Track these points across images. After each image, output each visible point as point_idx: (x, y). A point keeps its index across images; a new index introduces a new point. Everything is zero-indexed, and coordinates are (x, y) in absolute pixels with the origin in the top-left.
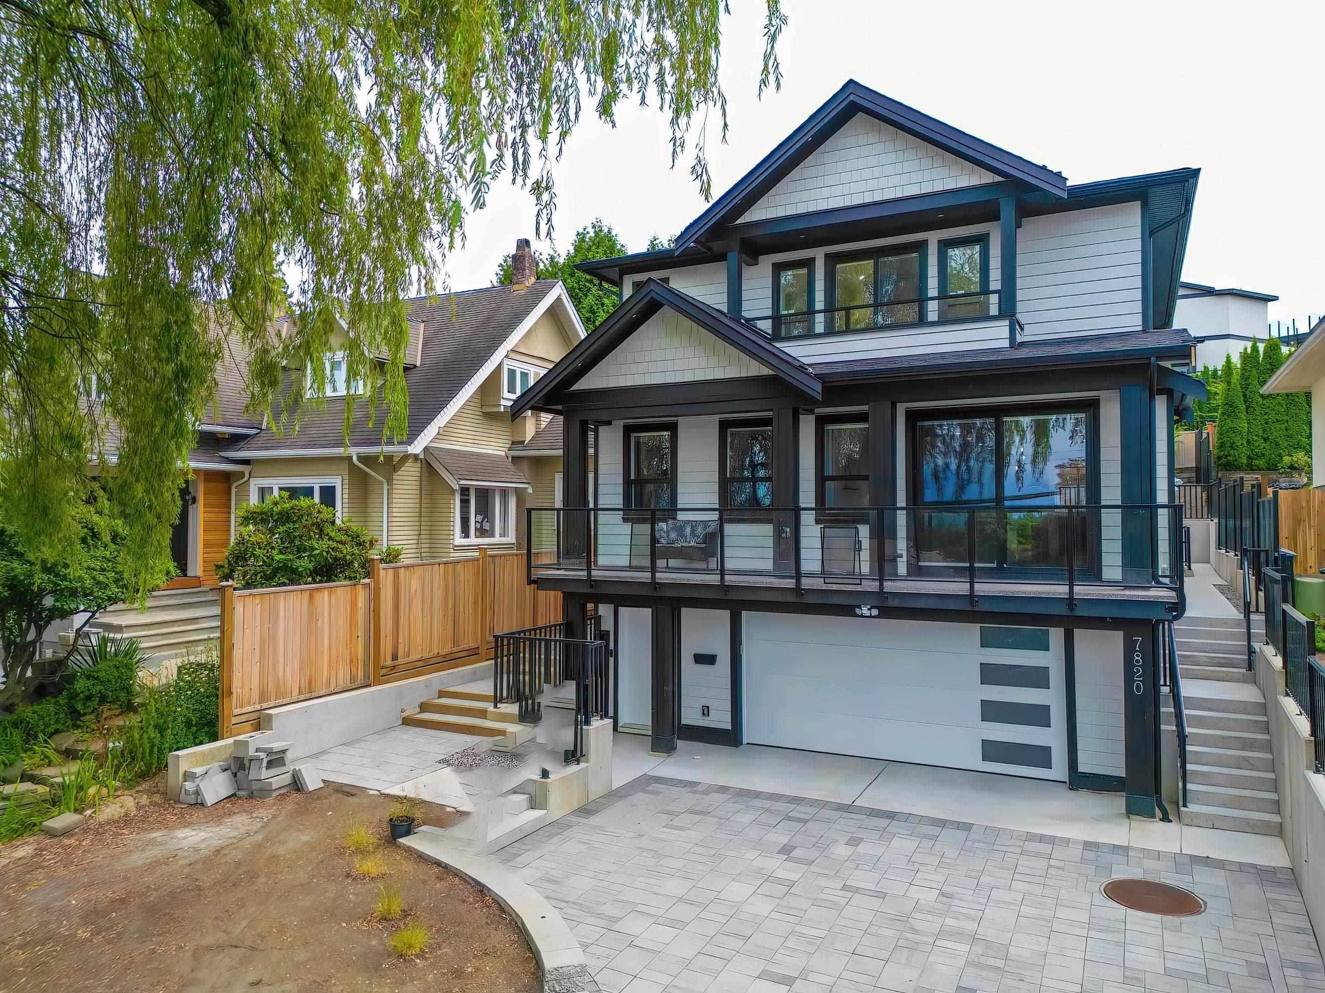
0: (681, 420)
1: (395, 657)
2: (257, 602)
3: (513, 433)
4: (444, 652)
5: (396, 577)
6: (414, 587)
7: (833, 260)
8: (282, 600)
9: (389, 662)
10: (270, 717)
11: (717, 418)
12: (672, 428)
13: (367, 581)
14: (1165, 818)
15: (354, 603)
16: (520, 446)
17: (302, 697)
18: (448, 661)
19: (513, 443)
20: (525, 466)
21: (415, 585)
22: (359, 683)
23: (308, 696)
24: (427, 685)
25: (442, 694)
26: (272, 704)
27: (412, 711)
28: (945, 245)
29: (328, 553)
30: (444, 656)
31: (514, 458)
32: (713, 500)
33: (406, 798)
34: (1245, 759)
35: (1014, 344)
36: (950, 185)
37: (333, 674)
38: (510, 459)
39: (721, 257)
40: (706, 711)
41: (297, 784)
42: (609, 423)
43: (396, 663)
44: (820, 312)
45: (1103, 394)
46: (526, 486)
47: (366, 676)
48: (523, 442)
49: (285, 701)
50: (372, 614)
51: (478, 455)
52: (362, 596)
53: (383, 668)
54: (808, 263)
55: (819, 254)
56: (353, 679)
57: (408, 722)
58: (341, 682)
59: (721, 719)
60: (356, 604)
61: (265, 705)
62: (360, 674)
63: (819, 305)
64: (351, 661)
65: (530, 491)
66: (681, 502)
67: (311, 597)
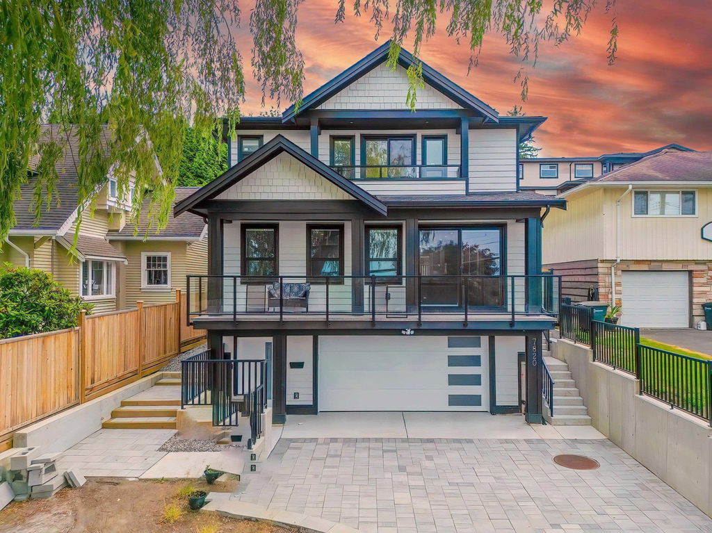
0: (281, 223)
1: (93, 382)
2: (10, 348)
3: (109, 224)
4: (120, 374)
5: (94, 323)
6: (103, 331)
7: (365, 138)
8: (26, 345)
9: (89, 386)
10: (24, 437)
11: (305, 223)
12: (276, 227)
13: (77, 328)
14: (544, 423)
15: (69, 345)
16: (115, 233)
17: (39, 418)
18: (122, 380)
19: (109, 231)
20: (120, 247)
21: (104, 329)
22: (73, 402)
23: (42, 416)
24: (115, 398)
25: (123, 404)
26: (20, 426)
27: (107, 418)
28: (425, 138)
29: (54, 309)
30: (119, 378)
31: (111, 241)
32: (303, 272)
33: (163, 479)
34: (569, 392)
35: (468, 194)
36: (437, 107)
37: (57, 397)
38: (108, 242)
39: (307, 127)
40: (296, 396)
41: (68, 484)
42: (230, 222)
43: (94, 385)
44: (358, 166)
45: (508, 221)
46: (122, 260)
47: (77, 397)
48: (117, 231)
49: (29, 422)
50: (80, 352)
51: (90, 238)
52: (74, 338)
53: (87, 389)
54: (351, 138)
55: (357, 134)
56: (69, 400)
57: (105, 426)
58: (62, 403)
59: (306, 399)
60: (71, 346)
61: (15, 428)
62: (73, 397)
63: (358, 163)
64: (68, 387)
65: (126, 263)
66: (282, 272)
67: (43, 342)
